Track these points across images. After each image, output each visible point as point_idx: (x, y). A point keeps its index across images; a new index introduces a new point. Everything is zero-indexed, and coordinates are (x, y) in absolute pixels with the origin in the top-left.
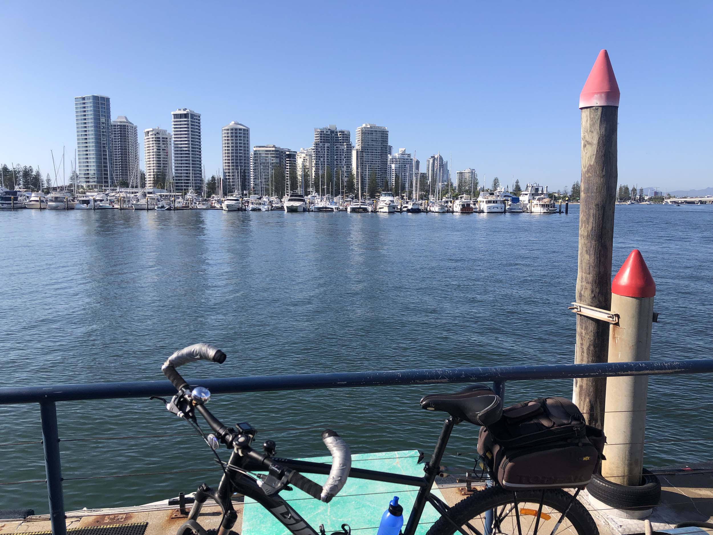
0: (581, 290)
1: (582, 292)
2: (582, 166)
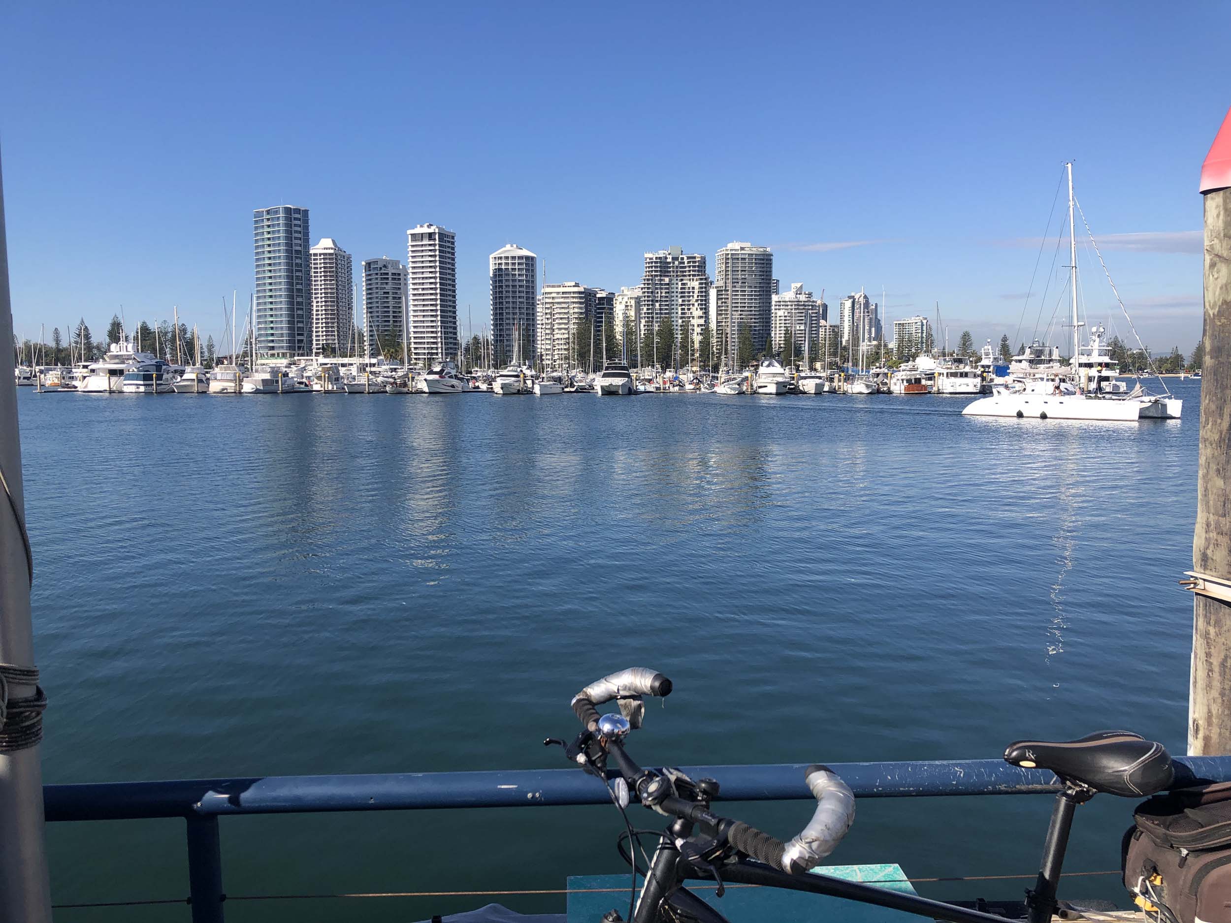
0: (1207, 548)
1: (1209, 552)
2: (1207, 305)
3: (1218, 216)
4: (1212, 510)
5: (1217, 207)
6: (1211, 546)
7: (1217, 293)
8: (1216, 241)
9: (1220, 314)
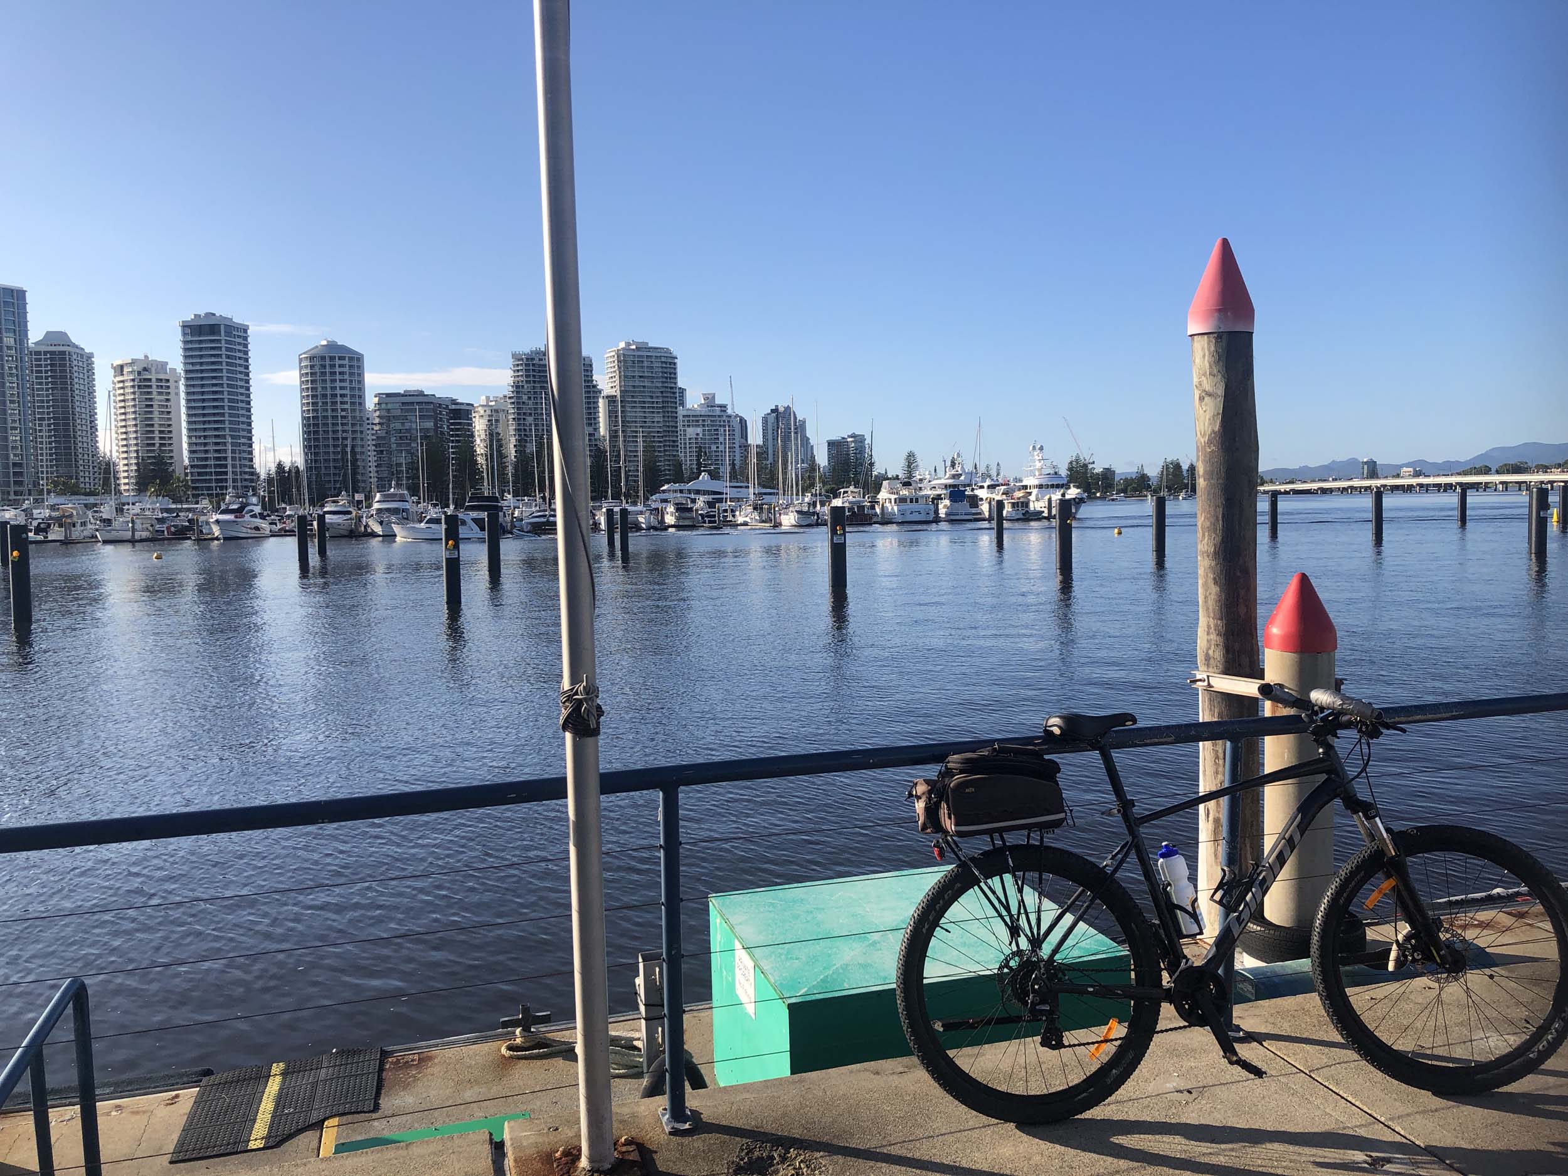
0: (1207, 649)
1: (1211, 652)
2: (1199, 433)
3: (1204, 356)
4: (1212, 615)
5: (1203, 349)
6: (1213, 647)
7: (1206, 424)
8: (1203, 378)
9: (1210, 442)
